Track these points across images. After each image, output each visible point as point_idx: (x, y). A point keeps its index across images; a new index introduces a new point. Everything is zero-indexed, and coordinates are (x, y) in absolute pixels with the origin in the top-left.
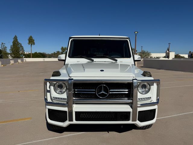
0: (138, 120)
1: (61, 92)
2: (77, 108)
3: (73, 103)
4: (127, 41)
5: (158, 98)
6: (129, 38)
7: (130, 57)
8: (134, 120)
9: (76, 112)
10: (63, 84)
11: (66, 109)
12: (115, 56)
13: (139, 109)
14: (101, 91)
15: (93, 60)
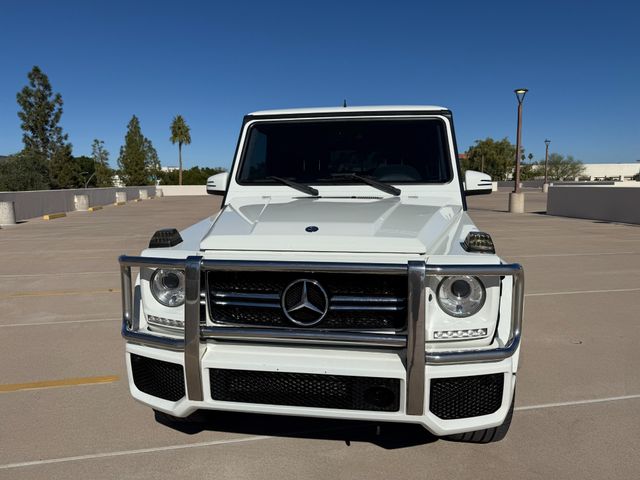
0: (432, 409)
1: (174, 298)
2: (217, 356)
3: (204, 340)
4: (442, 123)
5: (517, 332)
6: (450, 112)
7: (448, 178)
8: (415, 408)
9: (212, 371)
10: (180, 274)
11: (178, 358)
12: (392, 178)
13: (432, 372)
14: (299, 301)
15: (315, 193)
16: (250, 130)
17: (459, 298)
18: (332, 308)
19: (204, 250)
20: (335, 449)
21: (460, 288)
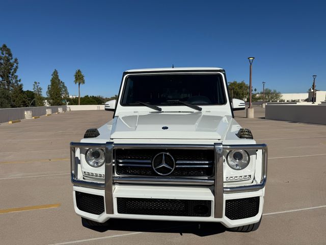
0: (226, 215)
1: (97, 163)
2: (121, 191)
3: (114, 184)
4: (220, 76)
5: (265, 177)
6: (224, 71)
7: (224, 102)
8: (218, 215)
9: (119, 199)
10: (100, 151)
11: (101, 193)
12: (197, 102)
13: (227, 197)
14: (161, 163)
15: (160, 110)
16: (127, 79)
17: (237, 161)
18: (177, 166)
19: (113, 139)
20: (175, 237)
21: (238, 156)
